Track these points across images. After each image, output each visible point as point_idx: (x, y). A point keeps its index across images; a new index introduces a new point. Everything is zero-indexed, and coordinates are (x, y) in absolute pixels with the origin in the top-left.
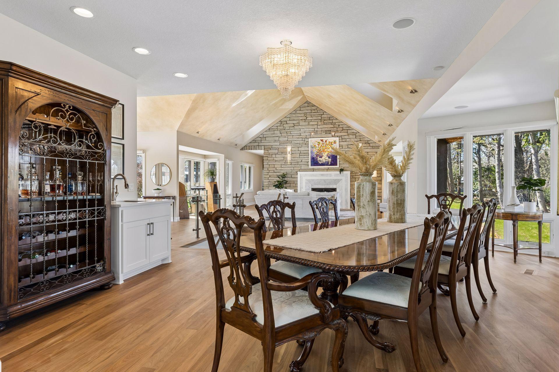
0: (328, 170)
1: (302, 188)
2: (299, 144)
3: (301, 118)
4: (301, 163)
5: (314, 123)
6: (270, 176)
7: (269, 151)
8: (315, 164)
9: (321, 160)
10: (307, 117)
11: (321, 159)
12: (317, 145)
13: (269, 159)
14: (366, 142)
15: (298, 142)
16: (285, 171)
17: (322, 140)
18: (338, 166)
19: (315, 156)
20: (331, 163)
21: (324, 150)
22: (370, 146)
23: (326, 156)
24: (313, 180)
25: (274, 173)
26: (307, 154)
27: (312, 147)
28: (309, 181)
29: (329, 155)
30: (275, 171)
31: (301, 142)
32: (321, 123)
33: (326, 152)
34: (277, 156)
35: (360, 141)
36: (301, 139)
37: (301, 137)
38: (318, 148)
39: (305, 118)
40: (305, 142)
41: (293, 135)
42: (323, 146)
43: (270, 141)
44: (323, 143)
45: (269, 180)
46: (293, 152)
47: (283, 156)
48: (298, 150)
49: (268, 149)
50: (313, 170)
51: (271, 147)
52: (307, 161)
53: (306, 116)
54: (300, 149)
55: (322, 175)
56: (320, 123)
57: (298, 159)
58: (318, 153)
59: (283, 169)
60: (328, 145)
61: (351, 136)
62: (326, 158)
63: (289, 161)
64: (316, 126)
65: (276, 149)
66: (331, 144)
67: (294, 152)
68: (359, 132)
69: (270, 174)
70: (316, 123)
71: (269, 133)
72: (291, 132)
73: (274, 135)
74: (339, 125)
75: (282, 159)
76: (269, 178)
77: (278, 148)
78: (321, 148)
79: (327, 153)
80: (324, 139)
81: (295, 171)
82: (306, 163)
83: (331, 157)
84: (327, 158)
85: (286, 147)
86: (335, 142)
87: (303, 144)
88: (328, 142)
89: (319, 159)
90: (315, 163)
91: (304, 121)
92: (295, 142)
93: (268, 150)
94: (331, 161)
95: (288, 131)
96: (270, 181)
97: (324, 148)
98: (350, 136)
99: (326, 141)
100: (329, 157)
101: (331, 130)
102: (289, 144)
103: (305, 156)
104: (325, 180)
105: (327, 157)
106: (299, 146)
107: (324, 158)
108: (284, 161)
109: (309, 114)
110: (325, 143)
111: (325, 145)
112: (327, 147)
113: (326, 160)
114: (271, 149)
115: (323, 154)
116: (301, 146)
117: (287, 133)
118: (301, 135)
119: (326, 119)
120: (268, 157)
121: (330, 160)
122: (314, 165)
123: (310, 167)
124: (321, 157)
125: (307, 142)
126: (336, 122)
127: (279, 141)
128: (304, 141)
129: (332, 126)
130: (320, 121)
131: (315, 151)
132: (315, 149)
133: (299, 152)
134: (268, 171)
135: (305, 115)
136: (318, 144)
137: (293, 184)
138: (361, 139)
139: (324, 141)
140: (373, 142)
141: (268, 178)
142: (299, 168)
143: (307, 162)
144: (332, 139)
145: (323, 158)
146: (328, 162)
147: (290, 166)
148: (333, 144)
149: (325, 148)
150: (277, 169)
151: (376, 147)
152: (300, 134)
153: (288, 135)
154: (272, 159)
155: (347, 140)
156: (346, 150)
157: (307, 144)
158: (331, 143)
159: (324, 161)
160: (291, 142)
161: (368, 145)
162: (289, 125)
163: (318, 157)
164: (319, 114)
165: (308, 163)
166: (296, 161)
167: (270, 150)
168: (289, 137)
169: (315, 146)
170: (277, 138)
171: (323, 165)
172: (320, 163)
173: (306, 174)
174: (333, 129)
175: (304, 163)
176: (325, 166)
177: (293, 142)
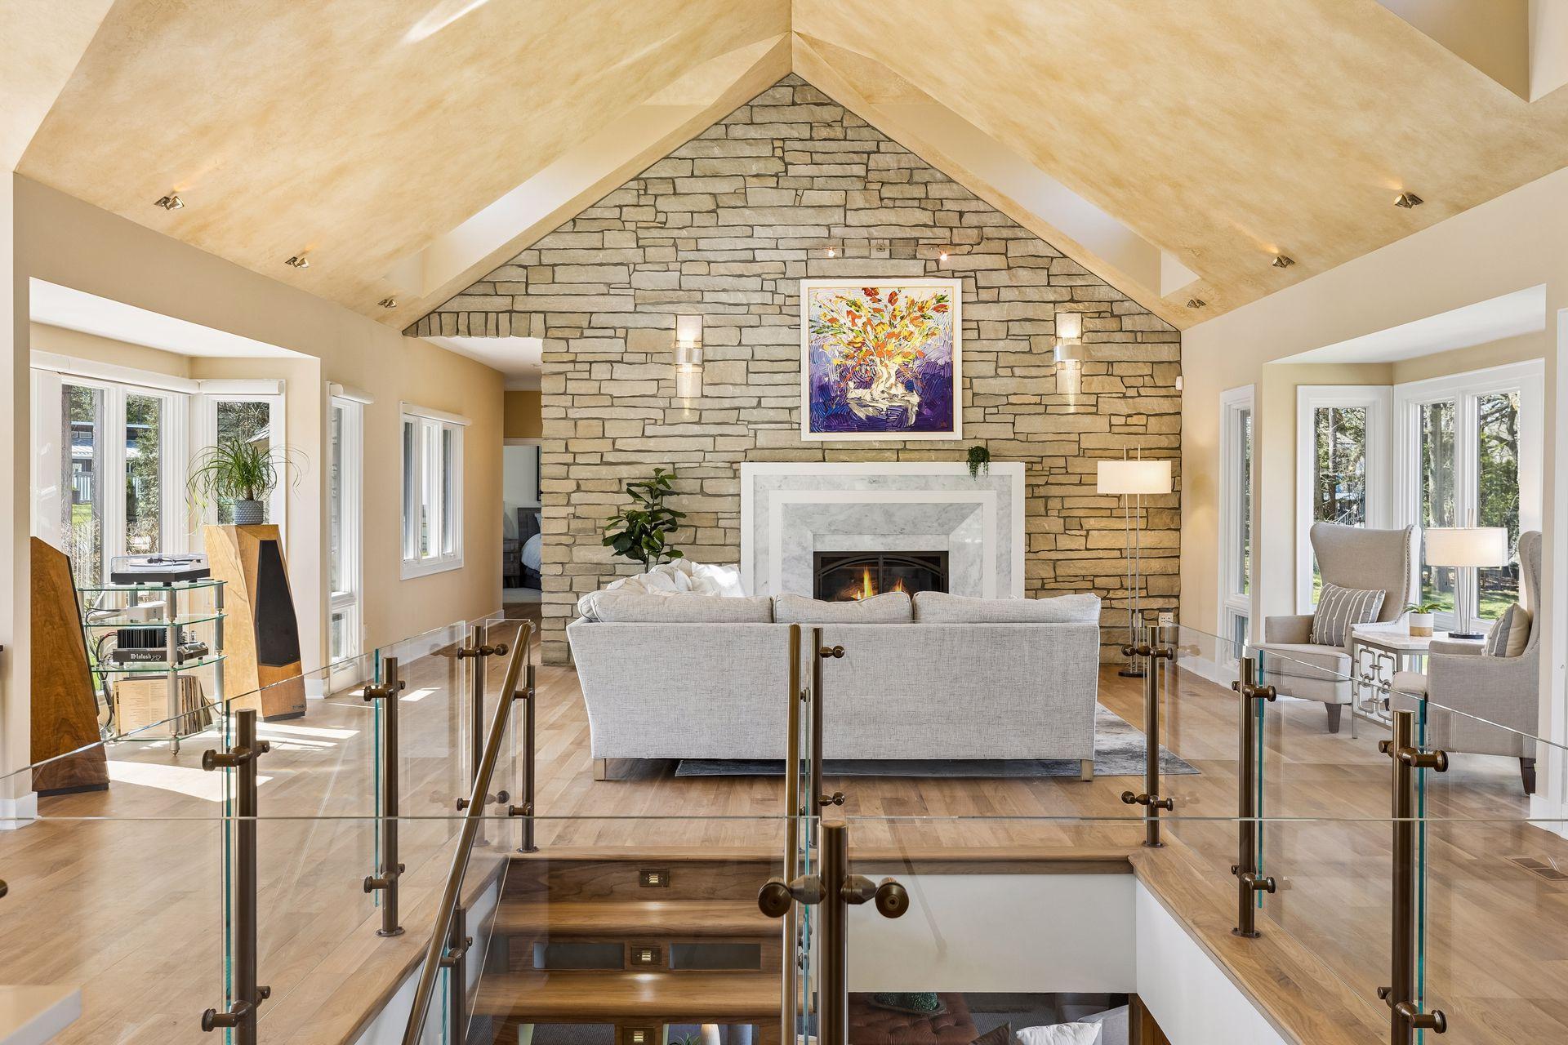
0: (901, 452)
1: (767, 552)
2: (744, 310)
3: (755, 168)
4: (756, 415)
5: (826, 198)
6: (578, 486)
7: (577, 345)
8: (835, 423)
9: (868, 398)
10: (786, 165)
11: (860, 392)
12: (844, 320)
13: (572, 387)
14: (1104, 307)
15: (741, 298)
16: (667, 458)
17: (870, 293)
18: (957, 434)
19: (834, 377)
20: (919, 414)
21: (880, 347)
22: (1121, 331)
23: (893, 380)
24: (825, 509)
25: (604, 471)
26: (793, 366)
27: (817, 330)
28: (797, 515)
29: (909, 375)
30: (609, 457)
31: (757, 298)
32: (867, 201)
33: (890, 355)
34: (620, 371)
35: (1072, 301)
36: (755, 283)
37: (755, 268)
38: (851, 335)
39: (778, 166)
40: (779, 300)
41: (711, 256)
42: (875, 322)
43: (581, 289)
44: (876, 305)
45: (575, 506)
46: (710, 353)
47: (654, 371)
48: (740, 344)
49: (567, 333)
50: (824, 454)
51: (585, 324)
52: (789, 403)
53: (782, 158)
54: (749, 336)
55: (874, 481)
56: (858, 200)
57: (737, 391)
58: (850, 363)
59: (651, 444)
60: (906, 321)
61: (1024, 276)
62: (893, 391)
63: (687, 404)
64: (837, 216)
65: (610, 332)
66: (919, 314)
67: (719, 353)
68: (1065, 256)
69: (577, 472)
70: (837, 198)
71: (571, 244)
72: (702, 244)
73: (600, 256)
74: (961, 214)
75: (651, 388)
76: (575, 498)
77: (627, 329)
78: (865, 332)
79: (899, 360)
80: (885, 287)
81: (719, 459)
82: (784, 415)
83: (918, 385)
84: (900, 390)
85: (669, 322)
86: (941, 305)
87: (769, 310)
88: (901, 304)
89: (854, 393)
90: (836, 416)
91: (772, 182)
92: (723, 297)
93: (567, 340)
94: (920, 405)
95: (684, 233)
96: (580, 511)
97: (882, 336)
98: (1021, 272)
99: (892, 298)
100: (909, 387)
101: (917, 239)
102: (690, 309)
103: (778, 378)
104: (888, 511)
105: (899, 385)
106: (742, 321)
107: (881, 387)
108: (662, 403)
109: (798, 145)
110: (890, 308)
111: (886, 320)
112: (896, 331)
113: (892, 397)
114: (587, 333)
115: (879, 368)
116: (754, 321)
117: (675, 245)
118: (754, 261)
119: (892, 176)
120: (569, 375)
121: (915, 399)
122: (829, 428)
123: (807, 436)
124: (866, 384)
125: (789, 301)
126: (946, 194)
127: (632, 292)
128: (774, 293)
129: (925, 217)
130: (859, 185)
131: (835, 351)
132: (832, 340)
133: (746, 353)
134: (569, 458)
135: (779, 152)
136: (849, 313)
137: (708, 532)
138: (1078, 296)
139: (884, 295)
140: (1135, 308)
141: (569, 494)
142: (748, 443)
143: (790, 409)
144: (923, 289)
145: (877, 388)
146: (906, 410)
147: (697, 429)
148: (930, 313)
149: (890, 335)
150: (619, 444)
151: (1154, 338)
152: (748, 255)
153: (682, 256)
154: (592, 387)
155: (1006, 294)
156: (1001, 346)
157: (789, 310)
158: (921, 309)
159: (884, 405)
160: (696, 297)
161: (1112, 324)
162: (689, 203)
163: (851, 384)
164: (857, 146)
165: (794, 412)
166: (727, 403)
167: (582, 337)
168: (686, 268)
169: (833, 320)
170: (620, 274)
171: (874, 424)
172: (861, 413)
173: (786, 478)
174: (928, 233)
175: (772, 413)
176: (885, 430)
177: (708, 297)
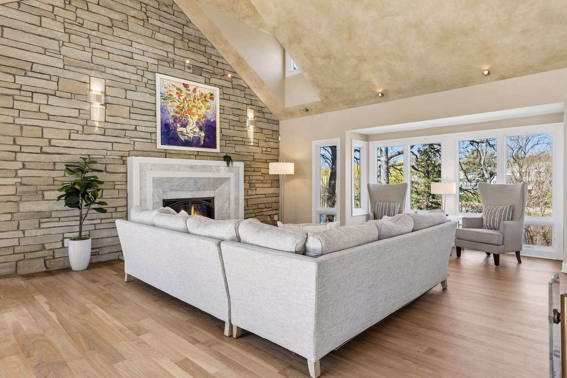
0: (197, 155)
1: (145, 200)
2: (128, 81)
3: (133, 13)
4: (134, 134)
5: (166, 38)
6: (24, 166)
7: (21, 80)
8: (172, 141)
9: (185, 132)
10: (148, 17)
11: (182, 129)
12: (175, 96)
13: (17, 105)
14: (260, 109)
15: (126, 75)
16: (85, 152)
17: (186, 86)
18: (218, 150)
19: (171, 121)
20: (204, 141)
21: (190, 110)
22: (264, 118)
23: (195, 125)
24: (170, 180)
25: (43, 157)
26: (152, 113)
27: (164, 98)
28: (158, 182)
29: (201, 124)
30: (46, 149)
31: (135, 77)
32: (183, 46)
33: (194, 114)
34: (53, 100)
35: (251, 104)
36: (133, 69)
37: (134, 62)
38: (178, 103)
39: (144, 17)
40: (145, 80)
41: (110, 50)
42: (188, 99)
43: (24, 46)
44: (188, 92)
45: (21, 178)
46: (110, 100)
47: (76, 104)
48: (126, 98)
49: (14, 71)
50: (166, 154)
51: (28, 68)
52: (150, 130)
53: (145, 13)
54: (130, 95)
55: (192, 167)
56: (179, 44)
57: (121, 120)
58: (178, 115)
59: (76, 144)
60: (200, 101)
61: (237, 92)
62: (195, 130)
63: (97, 124)
64: (170, 49)
65: (48, 77)
66: (204, 99)
67: (115, 101)
68: (249, 88)
69: (21, 157)
70: (171, 41)
71: (16, 17)
72: (104, 42)
73: (39, 31)
74: (218, 62)
75: (75, 113)
76: (21, 173)
77: (59, 78)
78: (184, 103)
79: (197, 117)
80: (192, 85)
81: (116, 155)
82: (148, 135)
83: (204, 128)
84: (197, 130)
85: (85, 79)
86: (212, 96)
87: (141, 84)
88: (198, 94)
89: (180, 129)
90: (172, 138)
91: (141, 23)
92: (117, 72)
93: (14, 75)
94: (205, 137)
95: (94, 33)
96: (24, 181)
97: (190, 106)
98: (237, 91)
99: (195, 90)
100: (201, 129)
101: (202, 68)
102: (98, 75)
103: (145, 118)
104: (196, 181)
105: (197, 128)
106: (127, 86)
107: (190, 128)
108: (83, 122)
109: (153, 10)
110: (194, 94)
111: (192, 99)
112: (196, 105)
113: (195, 132)
114: (29, 74)
115: (190, 119)
116: (133, 88)
117: (88, 38)
118: (132, 58)
119: (192, 38)
120: (16, 97)
121: (203, 134)
122: (169, 144)
123: (160, 146)
124: (184, 126)
125: (149, 82)
126: (212, 53)
127: (62, 57)
128: (143, 76)
129: (204, 60)
130: (180, 38)
131: (172, 109)
132: (170, 104)
133: (129, 103)
134: (17, 148)
135: (144, 10)
136: (177, 93)
137: (110, 191)
138: (253, 103)
139: (191, 88)
140: (268, 111)
141: (16, 171)
142: (130, 148)
143: (151, 133)
144: (205, 89)
145: (189, 128)
146: (200, 138)
147: (103, 138)
148: (208, 99)
149: (194, 106)
150: (53, 142)
151: (273, 122)
152: (129, 55)
153: (93, 45)
154: (35, 108)
155: (232, 98)
156: (231, 117)
157: (151, 87)
158: (205, 97)
159: (191, 136)
160: (101, 70)
161: (262, 116)
162: (97, 19)
163: (178, 125)
164: (179, 20)
165: (153, 135)
166: (119, 127)
167: (25, 75)
168: (95, 52)
169: (170, 95)
170: (54, 45)
171: (187, 143)
172: (182, 138)
173: (154, 165)
174: (206, 67)
175: (142, 134)
176: (192, 146)
177: (108, 71)
